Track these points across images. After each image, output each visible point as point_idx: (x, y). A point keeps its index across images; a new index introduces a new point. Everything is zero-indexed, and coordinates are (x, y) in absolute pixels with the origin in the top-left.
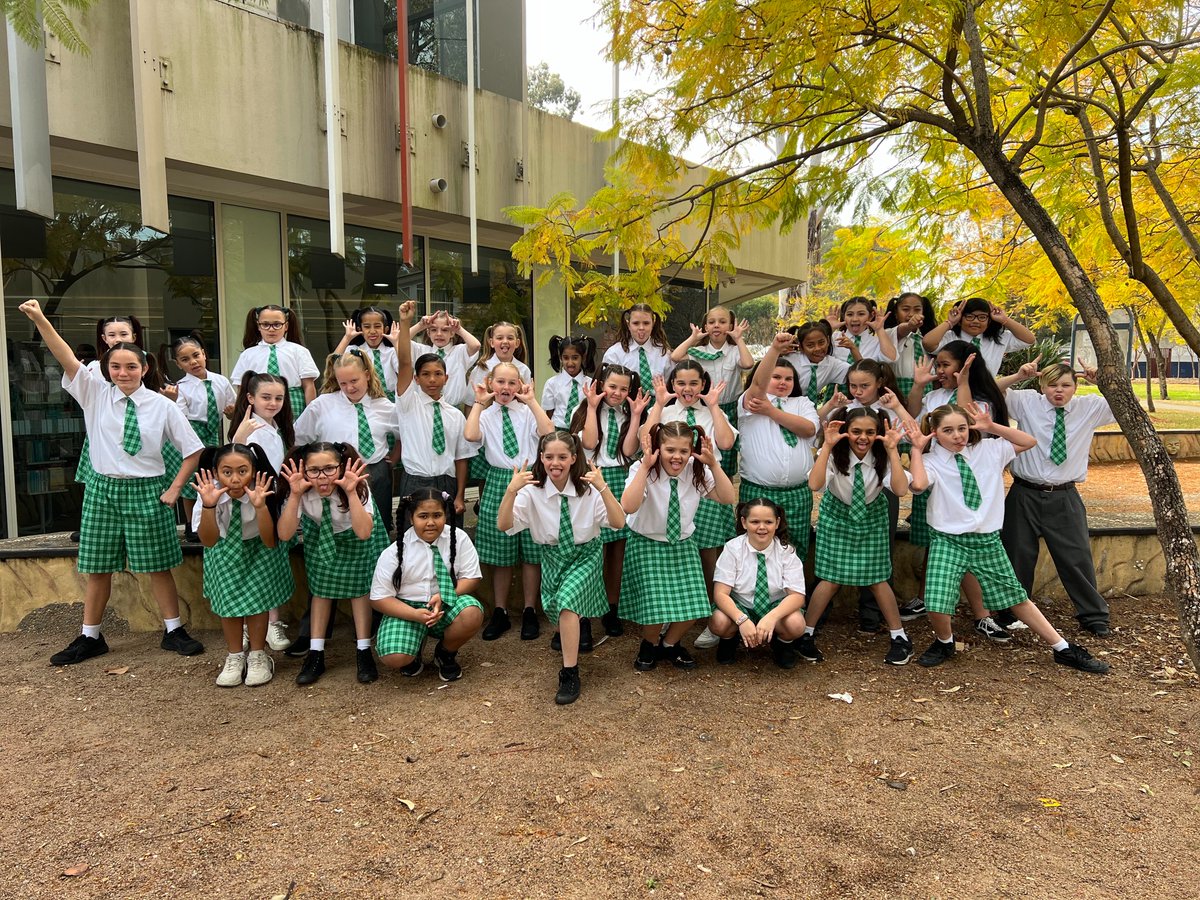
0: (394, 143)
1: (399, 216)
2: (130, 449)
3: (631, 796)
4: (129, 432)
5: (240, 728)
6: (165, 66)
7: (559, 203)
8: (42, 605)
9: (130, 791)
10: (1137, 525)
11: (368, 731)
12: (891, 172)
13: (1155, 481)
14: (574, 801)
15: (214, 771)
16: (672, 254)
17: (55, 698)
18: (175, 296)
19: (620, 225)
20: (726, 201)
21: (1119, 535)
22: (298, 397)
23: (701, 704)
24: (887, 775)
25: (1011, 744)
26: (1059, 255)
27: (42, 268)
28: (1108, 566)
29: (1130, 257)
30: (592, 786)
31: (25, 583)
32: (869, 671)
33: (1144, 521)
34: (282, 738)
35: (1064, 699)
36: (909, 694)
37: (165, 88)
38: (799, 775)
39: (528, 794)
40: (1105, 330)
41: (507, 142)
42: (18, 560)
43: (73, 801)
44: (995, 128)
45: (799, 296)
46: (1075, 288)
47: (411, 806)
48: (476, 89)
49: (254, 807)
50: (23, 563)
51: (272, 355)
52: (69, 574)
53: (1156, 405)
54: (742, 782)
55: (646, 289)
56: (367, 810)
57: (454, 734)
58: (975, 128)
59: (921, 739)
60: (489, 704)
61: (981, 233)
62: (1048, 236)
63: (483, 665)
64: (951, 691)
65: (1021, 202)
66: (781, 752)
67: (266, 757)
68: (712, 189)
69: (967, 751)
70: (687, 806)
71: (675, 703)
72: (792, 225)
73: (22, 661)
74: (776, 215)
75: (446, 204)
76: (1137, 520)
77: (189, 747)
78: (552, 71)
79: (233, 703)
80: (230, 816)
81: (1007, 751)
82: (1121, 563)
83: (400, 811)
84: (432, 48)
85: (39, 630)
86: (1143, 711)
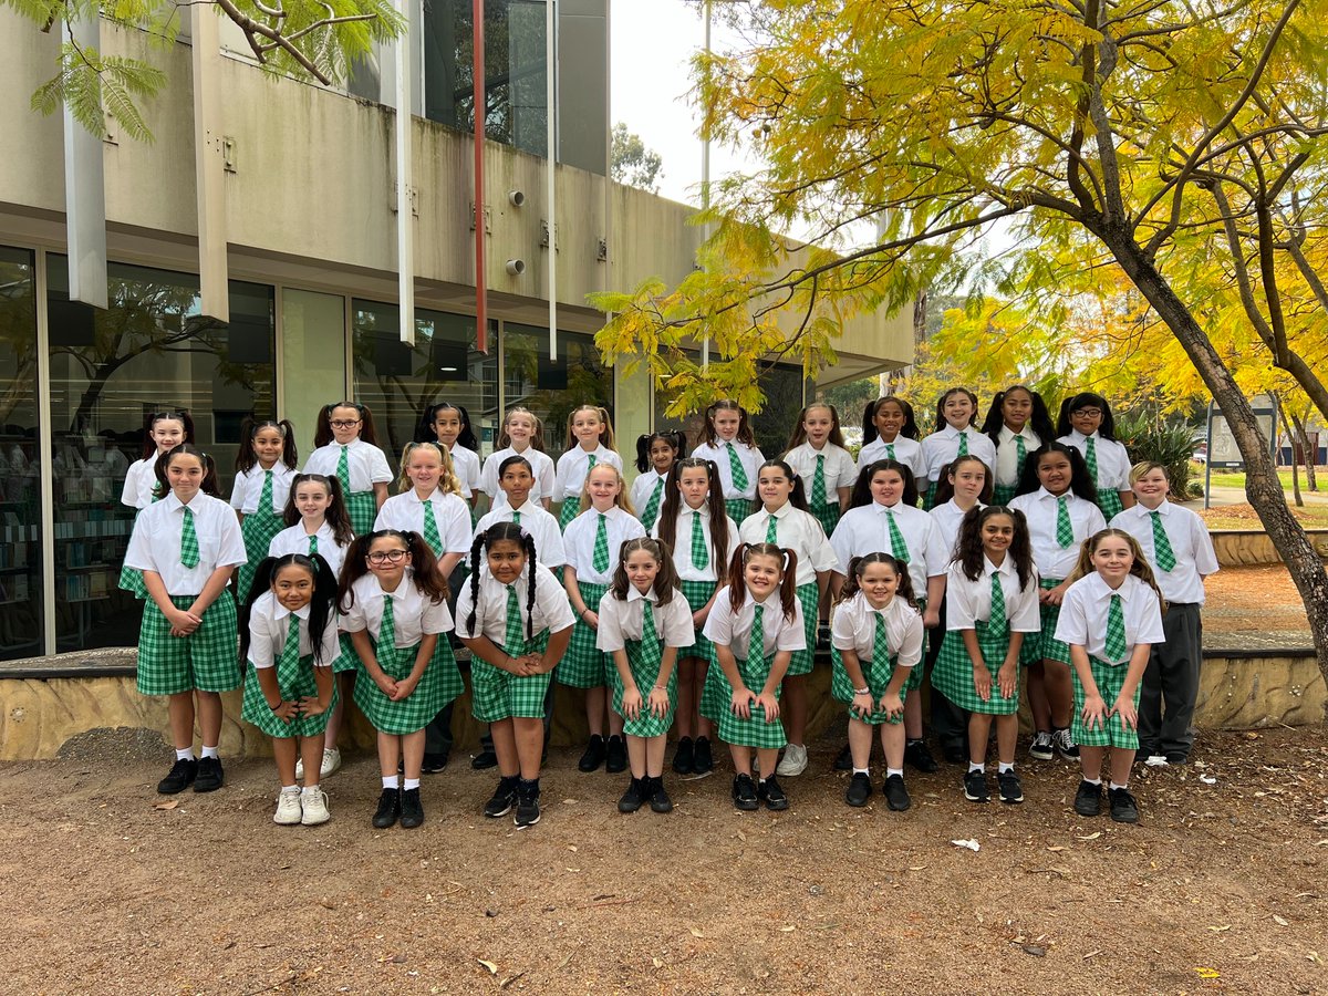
0: (469, 222)
1: (474, 299)
2: (188, 561)
3: (737, 960)
4: (186, 544)
5: (301, 874)
6: (229, 146)
7: (647, 288)
8: (83, 730)
9: (185, 947)
10: (1293, 646)
11: (443, 879)
12: (1008, 253)
13: (1313, 604)
14: (673, 964)
15: (276, 924)
16: (770, 342)
17: (100, 837)
18: (227, 383)
19: (713, 312)
20: (828, 284)
21: (1272, 658)
22: (368, 502)
23: (810, 851)
24: (1023, 938)
25: (1160, 902)
26: (1200, 353)
27: (84, 352)
28: (1261, 691)
29: (1274, 343)
30: (692, 947)
31: (67, 704)
32: (996, 814)
33: (1300, 641)
34: (348, 886)
35: (1216, 848)
36: (1044, 841)
37: (229, 169)
38: (923, 937)
39: (622, 956)
40: (1254, 436)
41: (589, 219)
42: (59, 680)
43: (123, 958)
44: (1127, 214)
45: (903, 377)
46: (1218, 389)
47: (494, 969)
48: (556, 164)
49: (320, 968)
50: (65, 683)
51: (343, 457)
52: (115, 695)
53: (1304, 497)
54: (860, 944)
55: (742, 379)
56: (445, 973)
57: (537, 883)
58: (1103, 215)
59: (1059, 895)
60: (574, 849)
61: (1103, 308)
62: (1187, 333)
63: (566, 801)
64: (1090, 837)
65: (1157, 295)
66: (902, 910)
67: (331, 908)
68: (814, 274)
69: (1111, 911)
70: (799, 973)
71: (780, 850)
72: (900, 309)
73: (63, 792)
74: (881, 298)
75: (524, 287)
76: (1292, 639)
77: (247, 897)
78: (630, 132)
79: (293, 845)
80: (294, 978)
81: (1156, 911)
82: (1275, 688)
83: (481, 975)
84: (501, 109)
85: (79, 757)
86: (1306, 864)
